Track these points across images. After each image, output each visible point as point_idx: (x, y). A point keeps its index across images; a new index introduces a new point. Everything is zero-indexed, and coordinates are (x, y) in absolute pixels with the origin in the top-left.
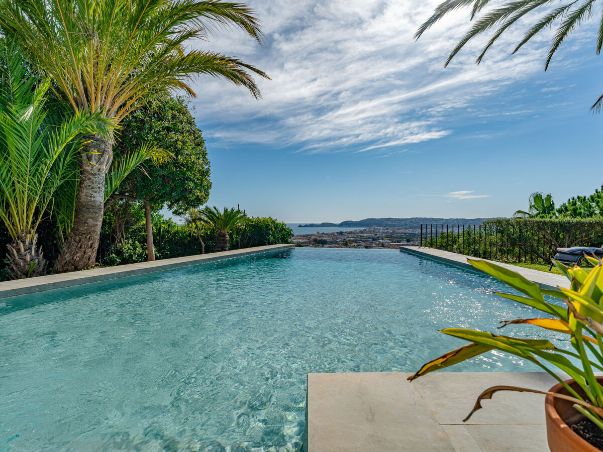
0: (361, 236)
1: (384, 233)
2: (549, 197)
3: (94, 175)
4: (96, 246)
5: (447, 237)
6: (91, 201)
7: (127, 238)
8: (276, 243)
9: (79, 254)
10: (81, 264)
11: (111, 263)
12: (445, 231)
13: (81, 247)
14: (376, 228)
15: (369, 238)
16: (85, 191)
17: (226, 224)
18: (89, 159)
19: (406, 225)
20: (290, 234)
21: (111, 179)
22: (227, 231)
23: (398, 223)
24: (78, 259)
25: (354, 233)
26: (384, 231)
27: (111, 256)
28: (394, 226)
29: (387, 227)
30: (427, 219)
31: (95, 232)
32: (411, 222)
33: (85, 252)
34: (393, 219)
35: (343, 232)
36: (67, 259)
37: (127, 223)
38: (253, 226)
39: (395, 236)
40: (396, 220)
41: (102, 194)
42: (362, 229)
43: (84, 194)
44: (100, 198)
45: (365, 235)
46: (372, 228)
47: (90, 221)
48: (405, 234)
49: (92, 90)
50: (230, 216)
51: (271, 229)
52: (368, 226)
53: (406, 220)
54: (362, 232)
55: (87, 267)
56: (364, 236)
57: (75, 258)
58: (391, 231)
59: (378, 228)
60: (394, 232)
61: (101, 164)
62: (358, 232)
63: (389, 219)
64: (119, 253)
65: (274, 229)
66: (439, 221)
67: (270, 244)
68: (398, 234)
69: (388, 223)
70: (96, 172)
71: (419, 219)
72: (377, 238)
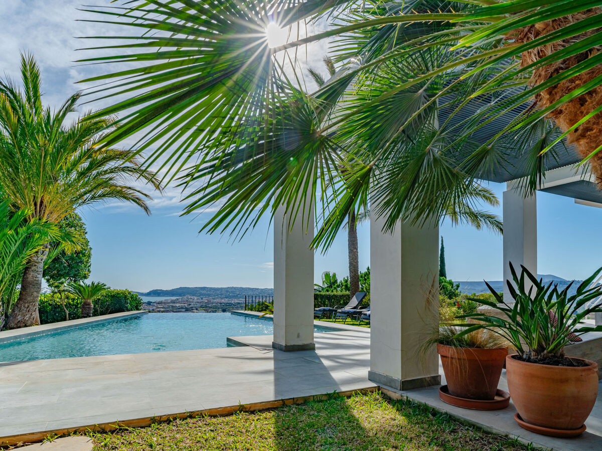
0: (172, 307)
1: (198, 302)
2: (334, 275)
3: (38, 263)
5: (262, 305)
6: (36, 280)
8: (132, 310)
10: (29, 323)
12: (261, 300)
13: (29, 311)
14: (190, 297)
15: (182, 308)
16: (32, 273)
19: (221, 294)
22: (91, 300)
23: (213, 292)
24: (27, 319)
25: (164, 303)
26: (198, 301)
28: (209, 295)
29: (201, 297)
30: (243, 288)
32: (227, 291)
33: (31, 315)
34: (207, 288)
35: (151, 302)
36: (19, 319)
38: (113, 296)
39: (210, 306)
40: (211, 289)
42: (174, 298)
43: (30, 276)
44: (41, 278)
45: (178, 305)
46: (185, 297)
48: (221, 304)
50: (95, 288)
51: (129, 299)
52: (180, 295)
53: (222, 289)
54: (173, 302)
55: (32, 325)
56: (176, 307)
57: (25, 318)
58: (206, 301)
59: (192, 297)
60: (209, 302)
62: (169, 301)
63: (204, 288)
66: (255, 291)
67: (128, 310)
68: (214, 304)
69: (203, 292)
70: (40, 261)
71: (235, 288)
72: (190, 308)
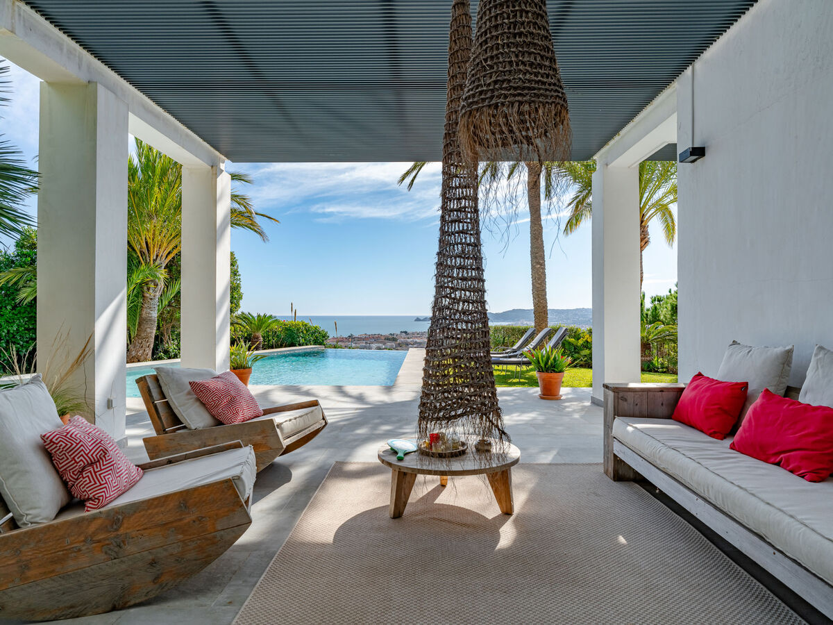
3: (151, 299)
4: (152, 346)
6: (149, 317)
7: (173, 340)
8: (307, 345)
9: (141, 352)
11: (160, 358)
16: (145, 310)
17: (259, 328)
18: (148, 289)
20: (325, 336)
21: (162, 300)
22: (260, 334)
27: (160, 354)
31: (151, 337)
33: (144, 350)
36: (133, 355)
37: (173, 327)
38: (286, 329)
41: (156, 312)
43: (144, 313)
44: (155, 315)
47: (148, 330)
49: (151, 246)
50: (262, 320)
51: (302, 332)
55: (145, 360)
57: (138, 354)
61: (156, 292)
64: (166, 352)
65: (305, 332)
70: (152, 297)
